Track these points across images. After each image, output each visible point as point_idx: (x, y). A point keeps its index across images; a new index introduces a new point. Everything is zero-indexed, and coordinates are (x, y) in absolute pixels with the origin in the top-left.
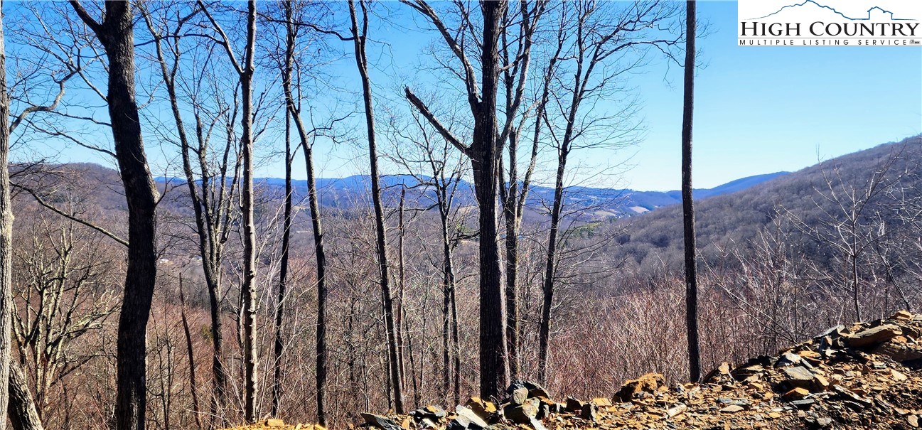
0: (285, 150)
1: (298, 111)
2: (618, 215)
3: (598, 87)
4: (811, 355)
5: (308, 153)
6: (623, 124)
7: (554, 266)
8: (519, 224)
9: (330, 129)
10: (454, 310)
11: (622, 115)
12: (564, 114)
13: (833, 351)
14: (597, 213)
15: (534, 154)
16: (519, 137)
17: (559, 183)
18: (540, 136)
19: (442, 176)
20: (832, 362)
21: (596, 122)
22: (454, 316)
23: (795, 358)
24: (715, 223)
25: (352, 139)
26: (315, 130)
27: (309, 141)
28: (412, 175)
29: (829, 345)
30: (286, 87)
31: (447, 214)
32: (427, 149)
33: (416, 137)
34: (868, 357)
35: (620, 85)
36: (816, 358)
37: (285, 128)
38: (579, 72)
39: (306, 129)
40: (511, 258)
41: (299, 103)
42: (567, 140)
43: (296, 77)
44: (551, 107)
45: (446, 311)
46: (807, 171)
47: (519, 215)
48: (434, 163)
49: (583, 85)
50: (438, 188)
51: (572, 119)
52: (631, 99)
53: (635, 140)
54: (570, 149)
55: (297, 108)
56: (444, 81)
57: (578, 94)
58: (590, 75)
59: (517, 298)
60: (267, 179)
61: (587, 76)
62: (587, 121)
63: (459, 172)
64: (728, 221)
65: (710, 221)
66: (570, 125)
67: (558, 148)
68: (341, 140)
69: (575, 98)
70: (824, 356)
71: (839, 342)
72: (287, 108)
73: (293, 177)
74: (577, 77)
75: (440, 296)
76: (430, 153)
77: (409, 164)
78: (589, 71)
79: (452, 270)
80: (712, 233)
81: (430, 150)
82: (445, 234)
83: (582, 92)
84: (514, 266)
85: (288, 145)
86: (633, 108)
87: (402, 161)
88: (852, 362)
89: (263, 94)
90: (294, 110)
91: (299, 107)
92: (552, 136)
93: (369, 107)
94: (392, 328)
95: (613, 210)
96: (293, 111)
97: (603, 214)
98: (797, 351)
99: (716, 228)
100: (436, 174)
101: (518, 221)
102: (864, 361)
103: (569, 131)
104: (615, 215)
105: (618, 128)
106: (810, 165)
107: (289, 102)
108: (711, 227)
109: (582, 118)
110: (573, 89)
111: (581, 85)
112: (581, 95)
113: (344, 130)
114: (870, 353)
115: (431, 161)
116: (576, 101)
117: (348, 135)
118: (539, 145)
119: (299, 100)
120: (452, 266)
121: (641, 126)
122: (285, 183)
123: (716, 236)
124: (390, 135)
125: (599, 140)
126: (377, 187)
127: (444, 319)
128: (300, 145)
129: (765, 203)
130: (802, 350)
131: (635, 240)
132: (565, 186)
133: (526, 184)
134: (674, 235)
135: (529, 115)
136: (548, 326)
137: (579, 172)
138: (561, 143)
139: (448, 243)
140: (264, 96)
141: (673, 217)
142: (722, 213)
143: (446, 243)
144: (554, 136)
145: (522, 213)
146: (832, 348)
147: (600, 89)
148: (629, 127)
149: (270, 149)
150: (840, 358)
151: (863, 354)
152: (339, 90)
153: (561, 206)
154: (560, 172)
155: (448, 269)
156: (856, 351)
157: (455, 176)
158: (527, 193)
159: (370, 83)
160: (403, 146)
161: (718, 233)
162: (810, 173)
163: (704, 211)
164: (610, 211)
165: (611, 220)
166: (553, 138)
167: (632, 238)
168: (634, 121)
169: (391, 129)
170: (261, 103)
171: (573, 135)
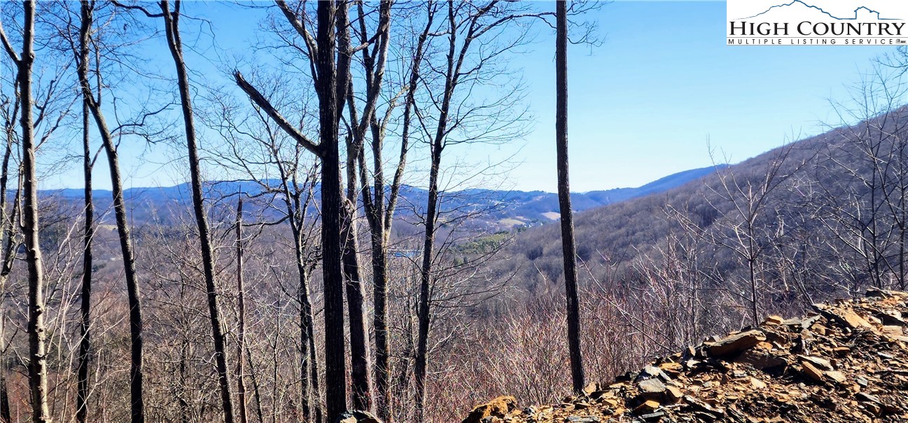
0: (82, 153)
1: (98, 104)
2: (528, 223)
3: (475, 69)
4: (673, 368)
5: (112, 156)
6: (506, 113)
7: (430, 287)
8: (388, 237)
9: (141, 125)
10: (312, 348)
11: (505, 103)
12: (435, 103)
13: (696, 362)
14: (503, 221)
15: (404, 151)
16: (385, 131)
17: (433, 186)
18: (410, 129)
19: (294, 181)
20: (694, 372)
21: (474, 111)
22: (313, 357)
23: (654, 371)
24: (643, 230)
25: (171, 137)
26: (121, 127)
27: (113, 142)
28: (255, 180)
29: (692, 355)
30: (81, 73)
31: (300, 228)
32: (272, 147)
33: (259, 132)
34: (729, 366)
35: (501, 66)
36: (678, 370)
37: (82, 126)
38: (452, 52)
39: (110, 125)
40: (379, 279)
41: (99, 95)
42: (440, 134)
43: (94, 61)
44: (420, 94)
45: (304, 350)
46: (750, 162)
47: (387, 226)
48: (282, 165)
49: (458, 68)
50: (287, 196)
51: (445, 108)
52: (515, 82)
53: (521, 132)
54: (445, 145)
55: (96, 100)
56: (288, 63)
57: (452, 79)
58: (466, 54)
59: (387, 329)
60: (60, 191)
61: (461, 57)
62: (464, 111)
63: (314, 175)
64: (658, 226)
65: (637, 227)
66: (443, 116)
67: (432, 145)
68: (157, 138)
69: (448, 83)
70: (685, 368)
71: (702, 352)
72: (85, 101)
73: (94, 186)
74: (450, 57)
75: (296, 332)
76: (275, 153)
77: (251, 167)
78: (464, 51)
79: (309, 298)
80: (641, 242)
81: (275, 148)
82: (298, 254)
83: (457, 75)
84: (383, 290)
85: (86, 147)
86: (516, 94)
87: (241, 163)
88: (712, 372)
89: (52, 82)
90: (92, 103)
91: (99, 99)
92: (422, 128)
93: (186, 99)
94: (225, 370)
95: (522, 218)
96: (91, 105)
97: (509, 223)
98: (658, 363)
99: (645, 235)
100: (284, 179)
101: (387, 234)
102: (724, 370)
103: (442, 123)
104: (524, 224)
105: (499, 118)
106: (754, 155)
107: (86, 92)
108: (639, 234)
109: (457, 107)
110: (446, 71)
111: (454, 68)
112: (455, 79)
113: (160, 127)
114: (731, 362)
115: (278, 162)
116: (450, 86)
117: (166, 132)
118: (409, 140)
119: (99, 90)
120: (308, 293)
121: (527, 115)
122: (84, 195)
123: (645, 245)
124: (224, 131)
125: (479, 133)
126: (199, 197)
127: (302, 360)
128: (102, 146)
129: (702, 203)
130: (664, 362)
131: (549, 254)
132: (440, 189)
133: (394, 188)
134: (596, 246)
135: (396, 104)
136: (424, 360)
137: (457, 172)
138: (434, 138)
139: (302, 265)
140: (54, 84)
141: (593, 224)
142: (651, 216)
143: (300, 265)
144: (425, 129)
145: (391, 224)
146: (695, 358)
147: (476, 71)
148: (512, 117)
149: (65, 152)
150: (702, 368)
151: (723, 363)
152: (151, 76)
153: (436, 213)
154: (434, 173)
155: (304, 298)
156: (717, 361)
157: (311, 180)
158: (396, 199)
159: (186, 69)
160: (242, 144)
161: (648, 242)
162: (753, 166)
163: (630, 216)
164: (518, 219)
165: (519, 229)
166: (424, 131)
167: (545, 251)
168: (518, 109)
169: (226, 123)
170: (50, 93)
171: (447, 128)
